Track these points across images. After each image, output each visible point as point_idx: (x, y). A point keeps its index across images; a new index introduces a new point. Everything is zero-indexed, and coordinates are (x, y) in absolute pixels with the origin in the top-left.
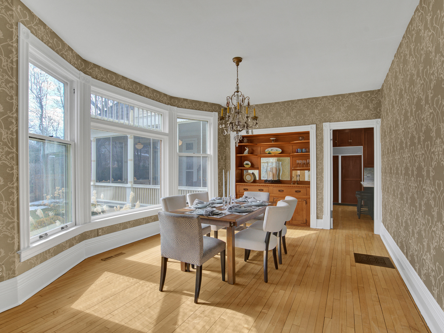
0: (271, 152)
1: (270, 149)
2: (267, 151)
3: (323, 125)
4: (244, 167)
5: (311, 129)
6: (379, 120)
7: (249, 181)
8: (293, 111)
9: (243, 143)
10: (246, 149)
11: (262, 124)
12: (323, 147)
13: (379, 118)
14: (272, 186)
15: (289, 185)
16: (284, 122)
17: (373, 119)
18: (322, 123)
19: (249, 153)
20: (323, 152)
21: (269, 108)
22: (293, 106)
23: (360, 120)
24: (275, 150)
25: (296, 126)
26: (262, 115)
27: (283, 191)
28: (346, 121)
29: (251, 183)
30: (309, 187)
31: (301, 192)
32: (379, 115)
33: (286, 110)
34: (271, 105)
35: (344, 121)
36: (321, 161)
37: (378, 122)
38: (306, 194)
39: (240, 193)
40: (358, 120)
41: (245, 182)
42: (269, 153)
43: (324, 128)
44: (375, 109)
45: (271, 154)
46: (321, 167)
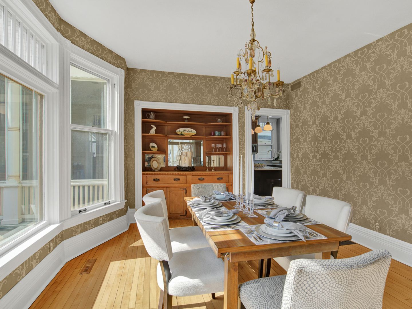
0: (184, 133)
1: (182, 130)
2: (180, 131)
3: (244, 109)
4: (151, 150)
5: (234, 111)
6: (289, 111)
7: (156, 168)
8: (215, 89)
9: (148, 119)
10: (153, 127)
11: (180, 97)
12: (244, 131)
13: (289, 109)
14: (190, 174)
15: (204, 172)
16: (206, 99)
17: (284, 109)
18: (244, 106)
19: (156, 132)
20: (245, 137)
21: (188, 80)
22: (215, 83)
23: (275, 108)
24: (188, 130)
25: (218, 105)
26: (179, 86)
27: (204, 179)
28: (264, 108)
29: (159, 171)
30: (232, 174)
31: (223, 179)
32: (288, 106)
33: (208, 86)
34: (191, 77)
35: (263, 108)
36: (243, 146)
37: (288, 113)
38: (229, 181)
39: (149, 185)
40: (274, 108)
41: (153, 170)
42: (181, 135)
43: (245, 112)
44: (286, 100)
45: (184, 135)
46: (243, 152)
